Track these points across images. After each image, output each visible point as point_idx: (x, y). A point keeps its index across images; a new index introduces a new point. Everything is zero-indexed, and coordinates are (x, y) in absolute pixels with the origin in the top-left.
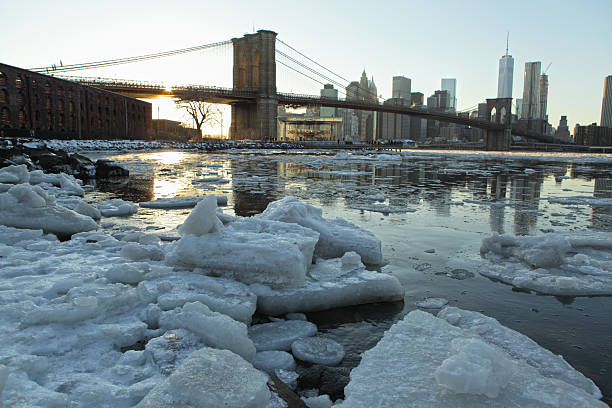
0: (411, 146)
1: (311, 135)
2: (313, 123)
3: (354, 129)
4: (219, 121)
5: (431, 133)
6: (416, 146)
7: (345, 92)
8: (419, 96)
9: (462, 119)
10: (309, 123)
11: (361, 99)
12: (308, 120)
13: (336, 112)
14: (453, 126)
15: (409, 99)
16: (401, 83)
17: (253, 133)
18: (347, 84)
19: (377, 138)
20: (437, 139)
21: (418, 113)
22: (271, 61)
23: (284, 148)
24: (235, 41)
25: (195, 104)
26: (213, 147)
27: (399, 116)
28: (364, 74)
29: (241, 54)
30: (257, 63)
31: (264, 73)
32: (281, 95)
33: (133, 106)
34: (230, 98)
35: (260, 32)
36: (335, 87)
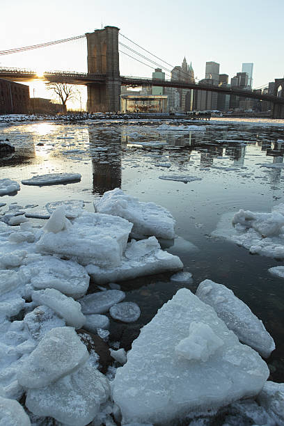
0: (218, 115)
1: (145, 109)
2: (146, 99)
3: (177, 103)
4: (78, 99)
5: (233, 105)
6: (221, 115)
7: (170, 74)
8: (225, 77)
9: (256, 95)
10: (143, 100)
11: (182, 80)
12: (143, 97)
13: (164, 90)
14: (249, 100)
15: (218, 79)
16: (212, 67)
17: (103, 107)
18: (172, 69)
19: (193, 110)
20: (236, 110)
21: (223, 91)
22: (115, 51)
23: (126, 118)
24: (87, 35)
25: (61, 86)
26: (75, 119)
27: (210, 93)
28: (185, 60)
29: (93, 46)
30: (105, 53)
31: (110, 60)
32: (123, 78)
33: (15, 88)
34: (86, 80)
35: (107, 28)
36: (163, 71)
